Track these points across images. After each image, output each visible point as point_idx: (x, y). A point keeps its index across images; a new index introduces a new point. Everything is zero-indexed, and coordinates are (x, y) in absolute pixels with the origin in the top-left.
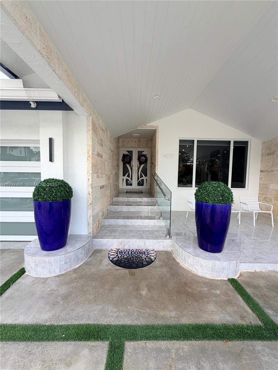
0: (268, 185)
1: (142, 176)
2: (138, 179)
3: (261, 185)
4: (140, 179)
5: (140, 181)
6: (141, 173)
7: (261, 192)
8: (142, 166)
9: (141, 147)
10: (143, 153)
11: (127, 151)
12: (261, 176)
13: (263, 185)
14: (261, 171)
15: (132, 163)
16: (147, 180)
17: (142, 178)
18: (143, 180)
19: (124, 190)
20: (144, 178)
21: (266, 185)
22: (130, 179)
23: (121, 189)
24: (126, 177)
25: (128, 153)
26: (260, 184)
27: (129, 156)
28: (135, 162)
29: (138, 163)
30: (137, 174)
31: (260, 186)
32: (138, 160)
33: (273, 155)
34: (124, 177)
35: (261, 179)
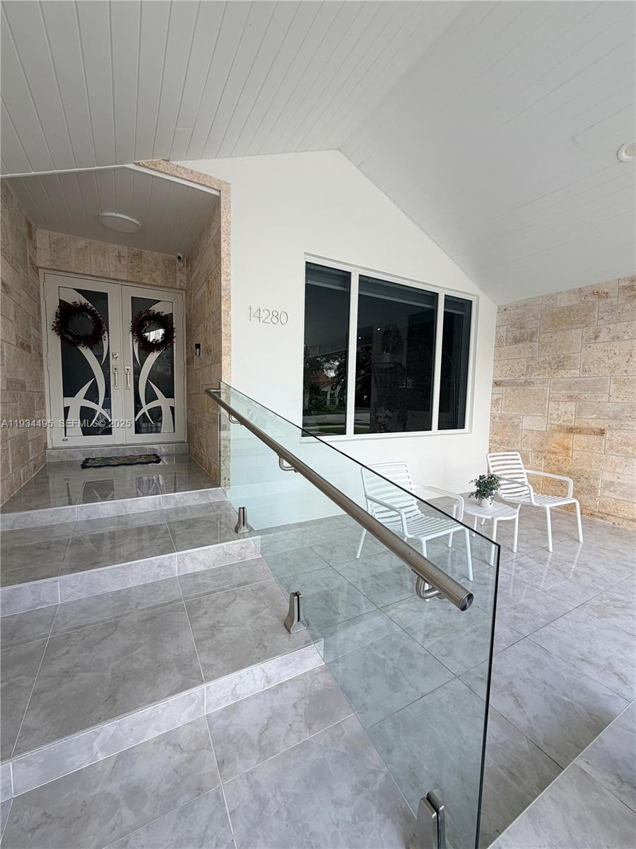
0: (516, 420)
1: (151, 397)
2: (138, 406)
3: (497, 419)
4: (145, 408)
5: (144, 414)
6: (148, 384)
7: (497, 438)
8: (153, 357)
9: (146, 281)
10: (156, 308)
11: (79, 291)
12: (496, 397)
13: (501, 418)
14: (497, 384)
15: (105, 344)
16: (172, 409)
17: (153, 404)
18: (156, 413)
19: (70, 456)
20: (162, 401)
21: (512, 418)
22: (98, 408)
23: (55, 453)
24: (79, 401)
25: (84, 301)
26: (493, 417)
27: (91, 312)
28: (119, 341)
29: (136, 346)
30: (131, 386)
31: (493, 422)
32: (133, 331)
33: (531, 341)
34: (69, 401)
35: (495, 403)
